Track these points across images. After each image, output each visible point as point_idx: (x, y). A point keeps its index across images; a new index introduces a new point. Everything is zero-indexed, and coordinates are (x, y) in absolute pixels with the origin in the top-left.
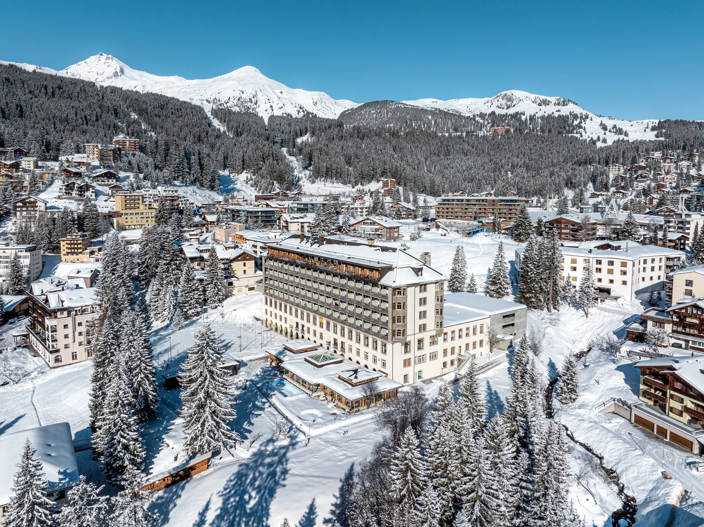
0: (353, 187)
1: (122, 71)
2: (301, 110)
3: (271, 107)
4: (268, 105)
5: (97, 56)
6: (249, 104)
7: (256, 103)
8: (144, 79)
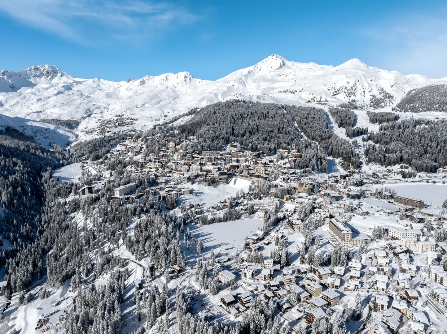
0: (386, 167)
1: (284, 64)
2: (382, 92)
3: (364, 91)
4: (362, 90)
5: (271, 56)
6: (351, 91)
7: (355, 90)
8: (295, 67)
